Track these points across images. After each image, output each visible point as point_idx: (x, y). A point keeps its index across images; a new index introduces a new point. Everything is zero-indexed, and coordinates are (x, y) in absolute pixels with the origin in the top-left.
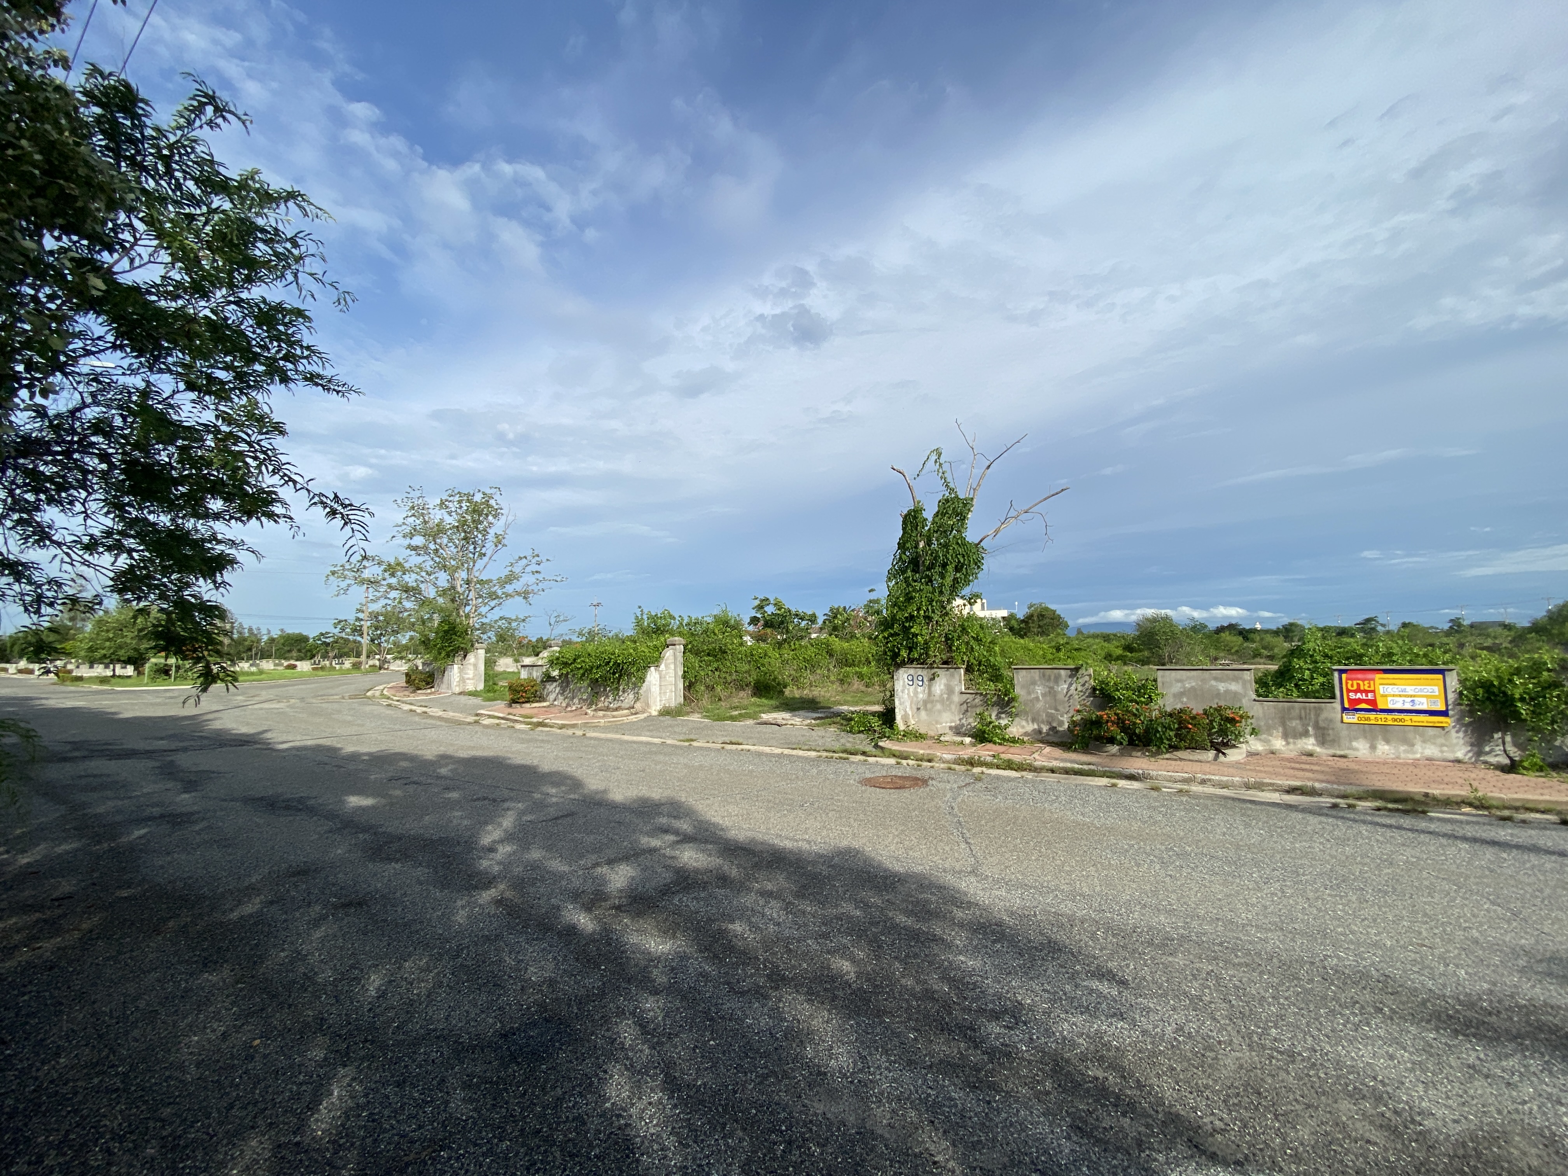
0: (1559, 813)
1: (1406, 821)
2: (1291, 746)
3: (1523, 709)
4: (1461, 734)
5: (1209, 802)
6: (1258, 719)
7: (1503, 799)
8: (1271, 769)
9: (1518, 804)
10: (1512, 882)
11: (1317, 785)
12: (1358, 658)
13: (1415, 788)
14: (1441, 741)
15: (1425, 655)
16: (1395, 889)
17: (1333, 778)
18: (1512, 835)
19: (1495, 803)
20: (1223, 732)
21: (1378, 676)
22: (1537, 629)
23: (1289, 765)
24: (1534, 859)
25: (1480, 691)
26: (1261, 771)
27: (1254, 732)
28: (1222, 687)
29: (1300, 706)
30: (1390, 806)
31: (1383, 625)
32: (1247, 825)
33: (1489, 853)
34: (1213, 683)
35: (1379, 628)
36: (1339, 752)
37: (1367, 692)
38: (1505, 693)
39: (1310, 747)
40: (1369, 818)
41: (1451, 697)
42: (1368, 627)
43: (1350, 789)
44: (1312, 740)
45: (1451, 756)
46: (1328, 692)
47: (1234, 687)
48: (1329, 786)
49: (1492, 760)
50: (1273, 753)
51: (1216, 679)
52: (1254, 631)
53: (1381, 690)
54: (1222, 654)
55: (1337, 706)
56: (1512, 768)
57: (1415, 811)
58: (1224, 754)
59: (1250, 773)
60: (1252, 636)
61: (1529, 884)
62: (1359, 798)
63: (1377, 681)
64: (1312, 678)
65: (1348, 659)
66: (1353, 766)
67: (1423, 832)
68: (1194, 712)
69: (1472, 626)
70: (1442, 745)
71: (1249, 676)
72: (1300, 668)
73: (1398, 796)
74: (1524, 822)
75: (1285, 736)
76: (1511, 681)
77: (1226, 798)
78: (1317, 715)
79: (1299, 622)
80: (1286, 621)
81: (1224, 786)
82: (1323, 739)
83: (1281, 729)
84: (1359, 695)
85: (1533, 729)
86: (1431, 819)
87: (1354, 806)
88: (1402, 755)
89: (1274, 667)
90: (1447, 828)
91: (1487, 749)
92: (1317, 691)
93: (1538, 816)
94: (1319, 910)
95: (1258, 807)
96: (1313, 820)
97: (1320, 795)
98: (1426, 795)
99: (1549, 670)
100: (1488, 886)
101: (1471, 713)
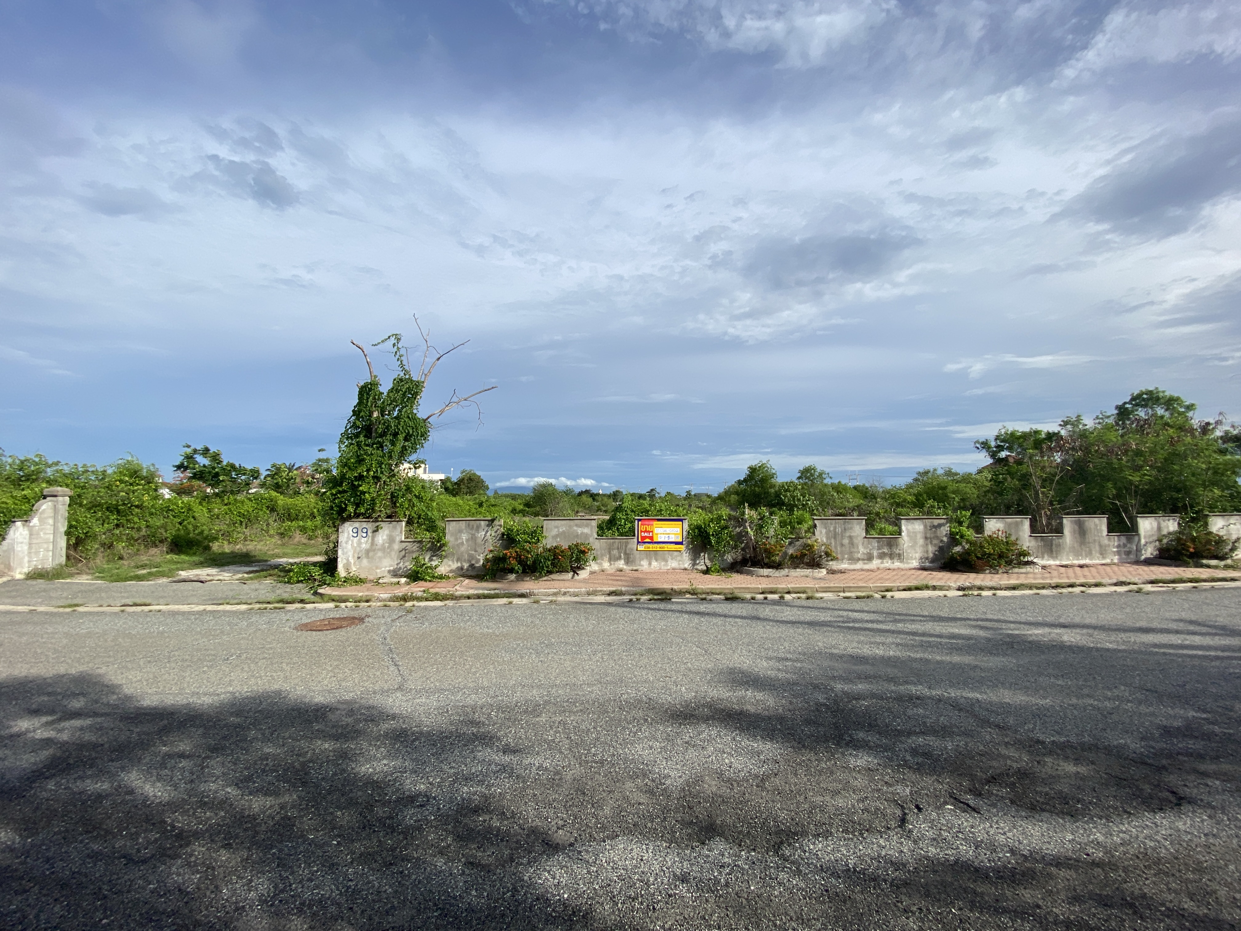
0: (725, 594)
1: (662, 606)
2: (612, 566)
3: (713, 540)
4: (688, 554)
5: (567, 607)
6: (597, 550)
7: (702, 589)
8: (601, 581)
9: (708, 591)
10: (705, 634)
11: (623, 589)
12: (646, 512)
13: (666, 586)
14: (679, 558)
15: (676, 511)
16: (655, 646)
17: (631, 584)
18: (706, 608)
19: (699, 591)
20: (578, 560)
21: (655, 523)
22: (720, 498)
23: (610, 578)
24: (714, 620)
25: (696, 531)
26: (596, 583)
27: (594, 559)
28: (580, 530)
29: (619, 541)
30: (656, 597)
31: (658, 493)
32: (587, 619)
33: (696, 619)
34: (575, 528)
35: (657, 495)
36: (635, 568)
37: (649, 532)
38: (706, 531)
39: (621, 566)
40: (646, 606)
41: (685, 533)
42: (652, 494)
43: (638, 590)
44: (622, 562)
45: (682, 567)
46: (631, 532)
47: (586, 530)
48: (629, 589)
49: (699, 567)
50: (603, 571)
51: (577, 525)
52: (598, 495)
53: (656, 531)
54: (580, 509)
55: (636, 540)
56: (707, 572)
57: (666, 599)
58: (577, 574)
59: (590, 585)
60: (597, 497)
61: (712, 634)
62: (642, 595)
63: (655, 526)
64: (625, 524)
65: (642, 513)
66: (641, 576)
67: (669, 610)
68: (563, 548)
69: (695, 495)
70: (679, 561)
71: (594, 524)
72: (620, 518)
73: (659, 591)
74: (711, 600)
75: (610, 560)
76: (709, 525)
77: (577, 603)
78: (626, 546)
79: (621, 490)
80: (615, 489)
81: (576, 595)
82: (628, 562)
83: (608, 556)
84: (646, 534)
85: (716, 550)
86: (673, 602)
87: (640, 599)
88: (662, 567)
89: (608, 518)
90: (679, 607)
91: (698, 562)
92: (627, 532)
93: (716, 596)
94: (620, 666)
95: (593, 606)
96: (620, 610)
97: (624, 595)
98: (672, 589)
99: (724, 520)
100: (695, 637)
101: (692, 543)
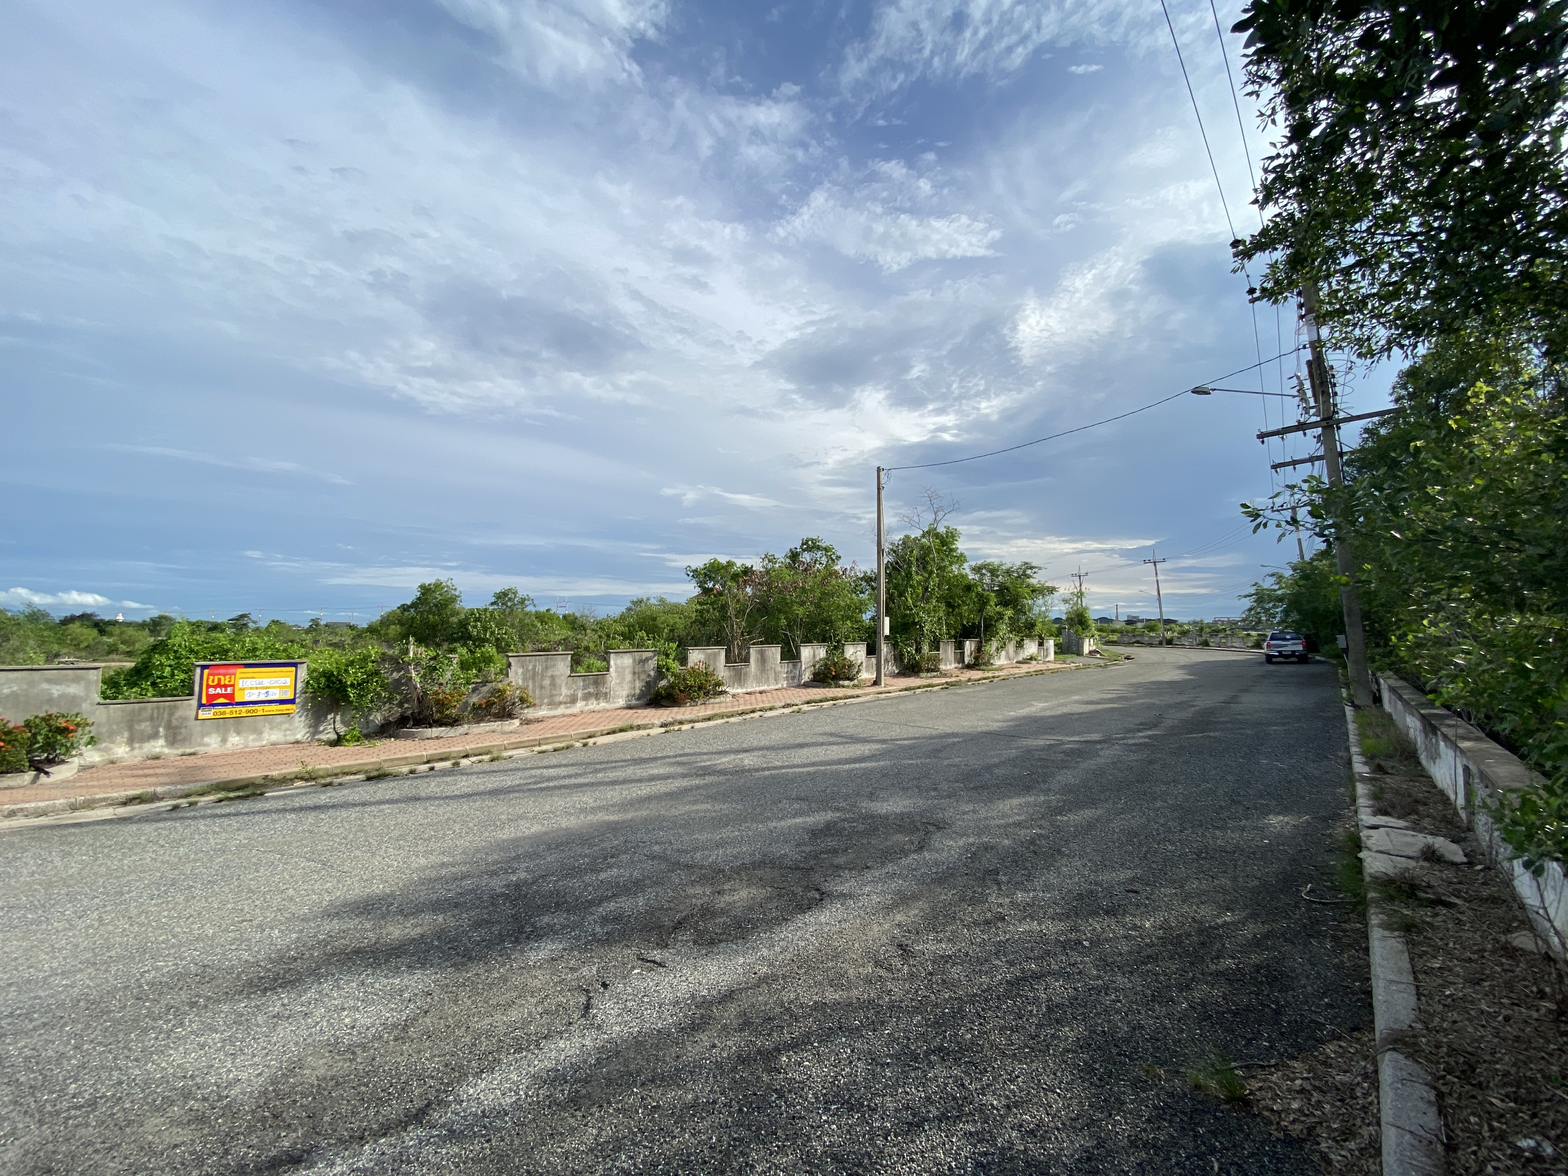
0: (366, 772)
1: (244, 807)
2: (136, 752)
3: (352, 693)
4: (303, 718)
5: (16, 839)
6: (99, 725)
7: (327, 769)
8: (107, 782)
9: (338, 771)
10: (325, 837)
11: (159, 789)
13: (254, 773)
14: (286, 726)
15: (285, 650)
16: (223, 876)
17: (178, 778)
18: (330, 797)
19: (321, 773)
20: (49, 746)
21: (240, 670)
22: (372, 630)
23: (129, 772)
24: (344, 813)
25: (323, 680)
26: (93, 786)
27: (92, 741)
28: (56, 691)
29: (153, 705)
30: (232, 795)
32: (65, 855)
33: (311, 818)
34: (45, 686)
36: (188, 751)
37: (226, 686)
38: (340, 681)
39: (158, 750)
40: (209, 811)
41: (300, 685)
42: (240, 624)
43: (192, 787)
44: (161, 742)
45: (291, 739)
46: (187, 689)
47: (73, 689)
48: (173, 788)
49: (324, 737)
50: (112, 762)
51: (49, 681)
52: (114, 623)
53: (240, 684)
54: (64, 651)
55: (194, 702)
56: (338, 741)
57: (254, 795)
58: (47, 773)
59: (78, 791)
60: (109, 628)
61: (338, 835)
62: (202, 794)
63: (238, 675)
64: (173, 675)
65: (213, 654)
66: (202, 762)
67: (259, 812)
68: (11, 725)
69: (326, 626)
70: (286, 730)
71: (95, 677)
72: (161, 664)
73: (241, 784)
74: (340, 784)
75: (131, 741)
76: (346, 671)
77: (41, 828)
78: (171, 714)
79: (172, 615)
80: (155, 613)
81: (44, 813)
82: (173, 739)
83: (126, 735)
84: (219, 690)
85: (356, 708)
86: (267, 799)
87: (196, 803)
88: (251, 744)
89: (130, 665)
90: (280, 804)
91: (321, 728)
92: (175, 689)
93: (352, 777)
95: (84, 829)
96: (148, 828)
97: (162, 799)
98: (266, 777)
99: (373, 662)
100: (306, 846)
101: (314, 698)
